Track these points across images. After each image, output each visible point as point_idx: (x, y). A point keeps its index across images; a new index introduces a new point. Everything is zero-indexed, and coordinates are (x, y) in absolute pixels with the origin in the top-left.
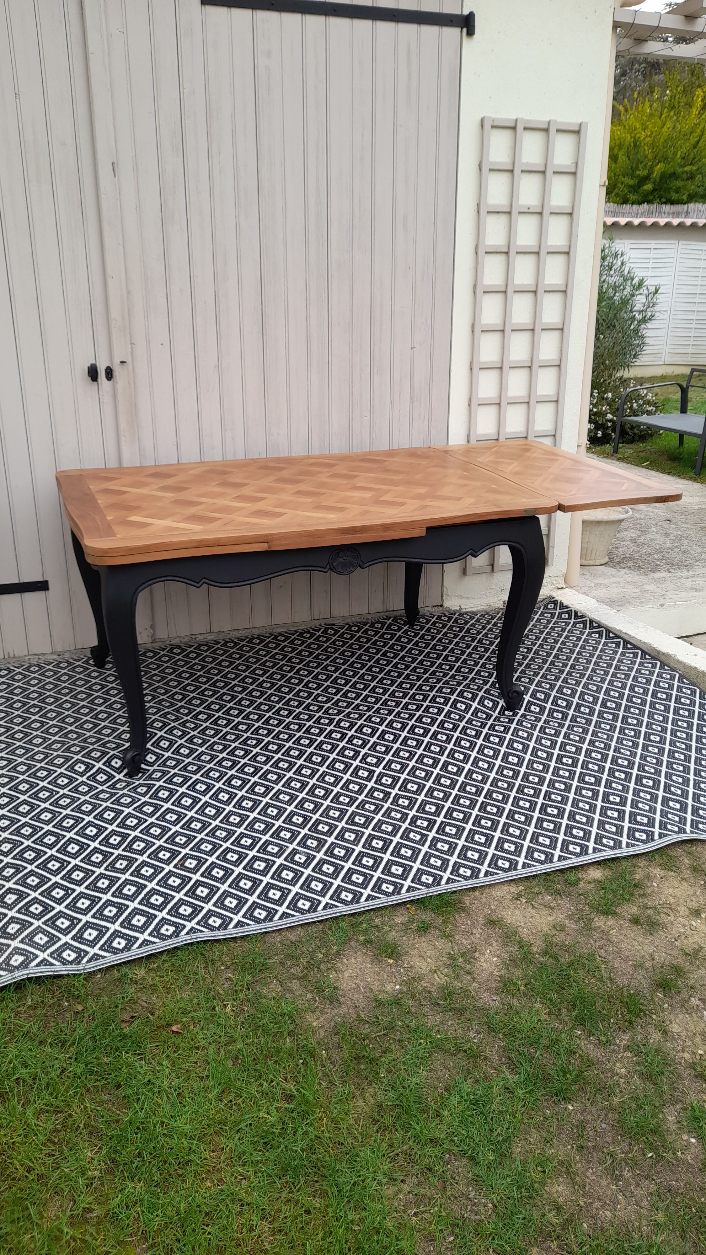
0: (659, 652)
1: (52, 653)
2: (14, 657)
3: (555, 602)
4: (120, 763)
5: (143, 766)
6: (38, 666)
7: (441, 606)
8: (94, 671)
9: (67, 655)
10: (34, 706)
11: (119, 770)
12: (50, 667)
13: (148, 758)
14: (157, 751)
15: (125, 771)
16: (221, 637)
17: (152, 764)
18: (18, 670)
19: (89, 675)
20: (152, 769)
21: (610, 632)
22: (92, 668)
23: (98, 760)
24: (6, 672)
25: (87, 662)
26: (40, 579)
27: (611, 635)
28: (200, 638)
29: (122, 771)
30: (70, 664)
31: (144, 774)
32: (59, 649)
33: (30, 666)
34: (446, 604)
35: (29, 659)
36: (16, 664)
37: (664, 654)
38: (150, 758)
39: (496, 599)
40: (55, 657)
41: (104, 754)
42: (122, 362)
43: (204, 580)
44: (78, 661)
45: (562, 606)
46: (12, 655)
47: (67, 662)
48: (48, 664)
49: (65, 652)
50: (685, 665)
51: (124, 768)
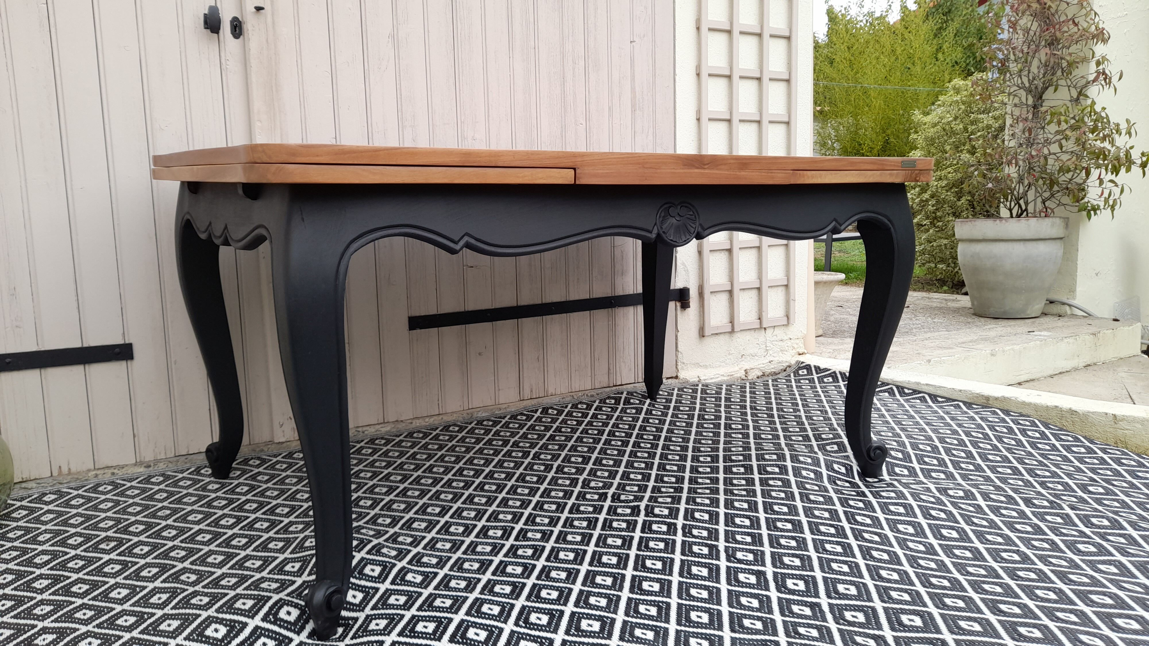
0: (988, 398)
1: (135, 465)
2: (70, 473)
3: (808, 367)
4: (295, 613)
5: (344, 613)
6: (112, 483)
7: (677, 377)
8: (209, 483)
9: (162, 466)
10: (108, 539)
11: (297, 627)
12: (134, 483)
13: (349, 598)
14: (363, 583)
15: (309, 627)
16: (401, 426)
17: (360, 607)
18: (75, 493)
19: (204, 488)
20: (362, 616)
21: (903, 388)
22: (208, 480)
23: (251, 613)
24: (53, 497)
25: (198, 471)
26: (119, 341)
27: (906, 391)
28: (371, 431)
29: (302, 628)
30: (167, 478)
31: (348, 628)
32: (148, 456)
33: (98, 485)
34: (682, 375)
35: (96, 476)
36: (73, 485)
37: (997, 399)
38: (354, 597)
39: (737, 368)
40: (142, 470)
41: (261, 601)
42: (259, 9)
43: (466, 239)
44: (182, 472)
45: (818, 369)
46: (65, 470)
47: (163, 475)
48: (130, 480)
49: (157, 462)
50: (1036, 407)
51: (307, 622)
